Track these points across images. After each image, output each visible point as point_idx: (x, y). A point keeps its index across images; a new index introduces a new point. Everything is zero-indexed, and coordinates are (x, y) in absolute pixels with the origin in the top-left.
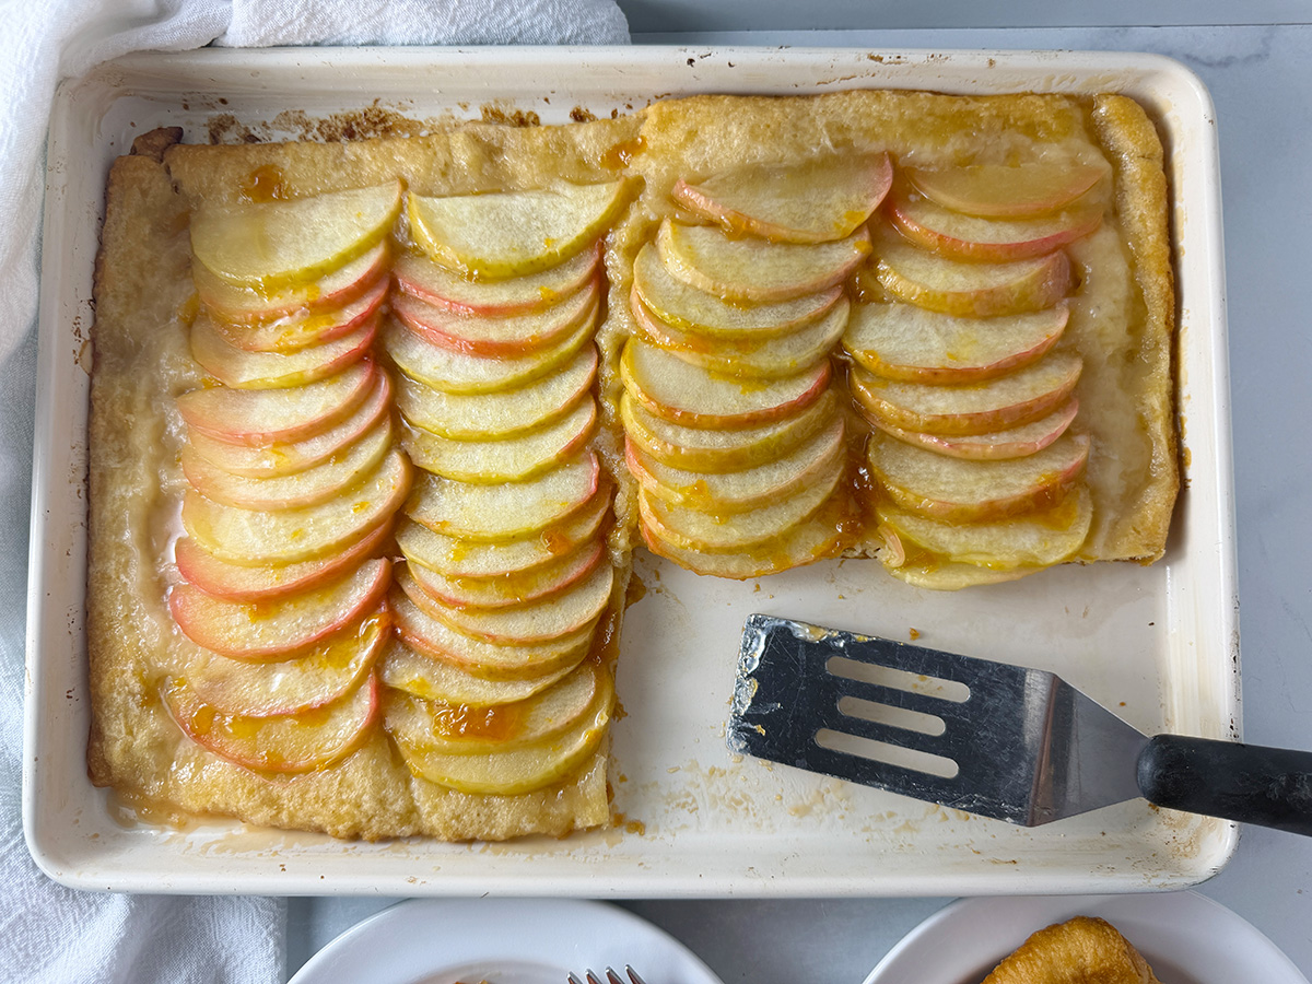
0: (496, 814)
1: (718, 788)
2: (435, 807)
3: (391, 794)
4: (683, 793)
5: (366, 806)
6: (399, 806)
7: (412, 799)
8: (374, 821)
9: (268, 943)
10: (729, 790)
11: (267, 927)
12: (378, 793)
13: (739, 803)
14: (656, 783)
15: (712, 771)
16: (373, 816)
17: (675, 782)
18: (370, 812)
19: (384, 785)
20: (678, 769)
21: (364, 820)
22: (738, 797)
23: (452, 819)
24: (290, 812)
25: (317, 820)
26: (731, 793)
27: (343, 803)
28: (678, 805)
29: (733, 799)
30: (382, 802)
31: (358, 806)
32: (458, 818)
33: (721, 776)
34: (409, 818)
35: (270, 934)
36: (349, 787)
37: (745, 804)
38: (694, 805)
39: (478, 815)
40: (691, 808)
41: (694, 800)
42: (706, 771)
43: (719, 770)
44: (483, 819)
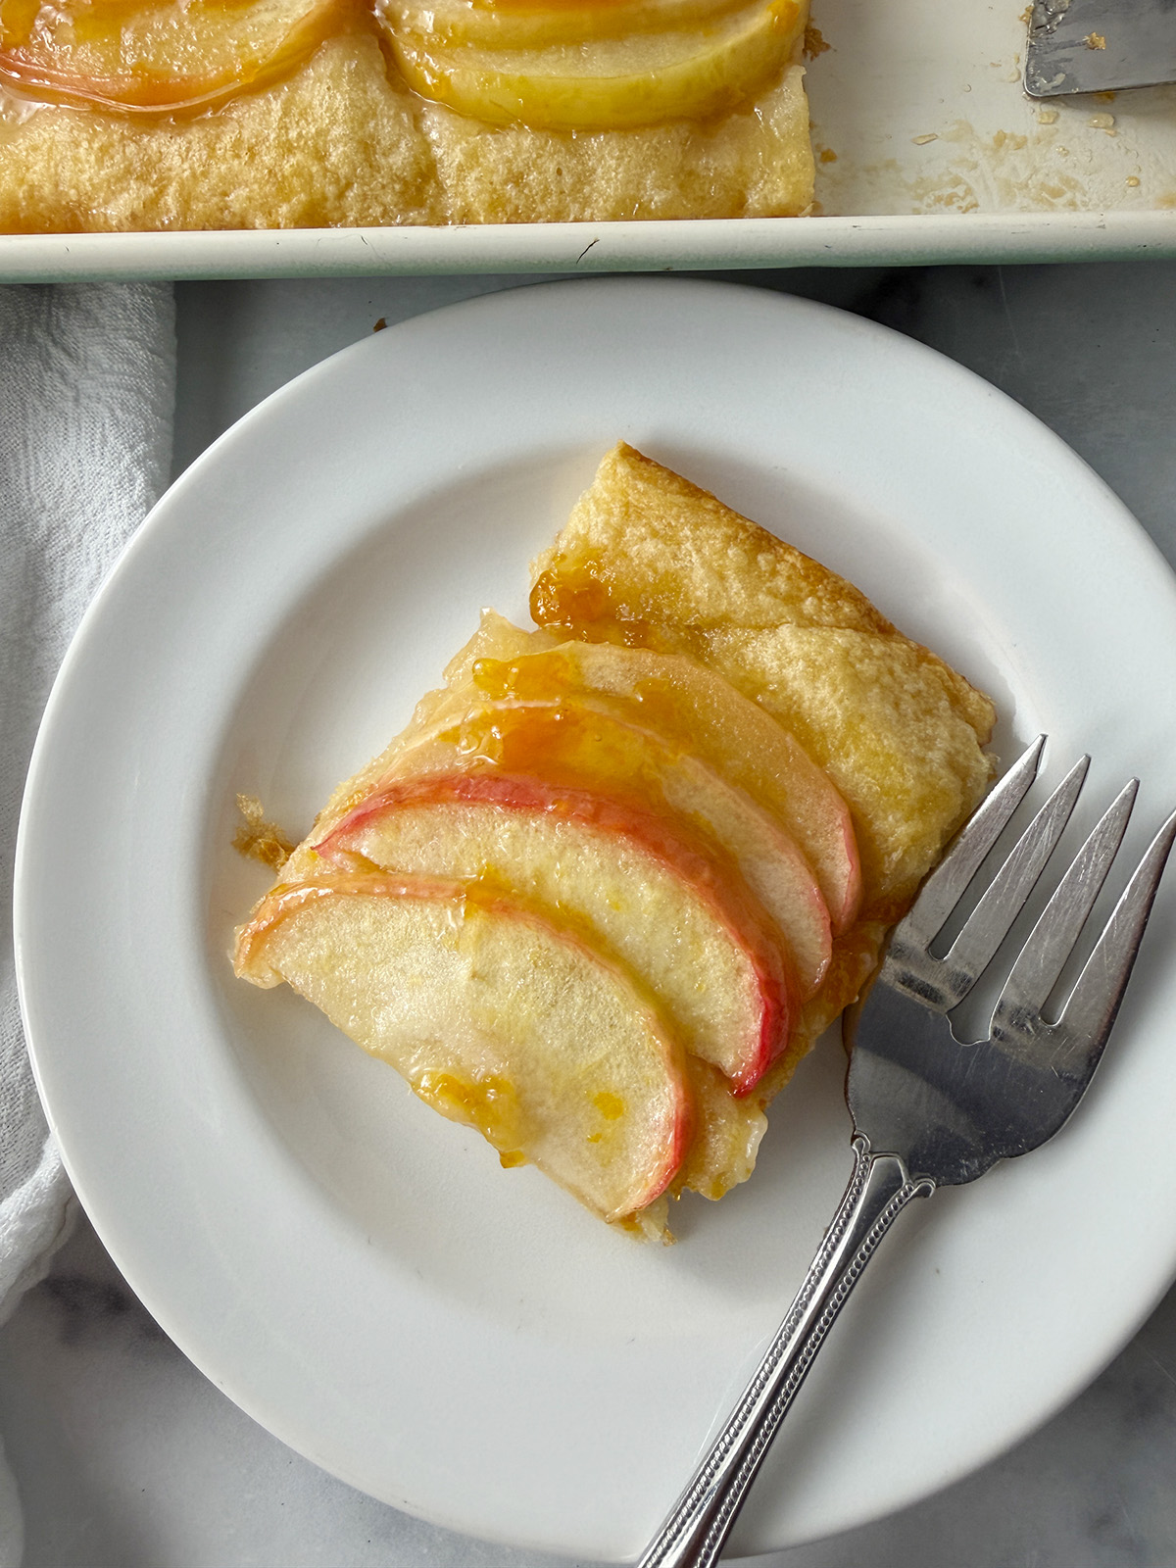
0: (593, 171)
1: (1014, 169)
2: (473, 157)
3: (385, 128)
4: (946, 179)
5: (336, 154)
6: (400, 159)
7: (427, 146)
8: (351, 194)
9: (132, 480)
10: (1036, 171)
11: (132, 448)
12: (362, 124)
13: (1056, 193)
14: (890, 165)
15: (1000, 140)
16: (349, 185)
17: (929, 161)
18: (344, 171)
19: (373, 114)
20: (933, 138)
21: (331, 190)
22: (1054, 182)
23: (506, 183)
24: (182, 185)
25: (237, 199)
26: (1040, 176)
27: (288, 148)
28: (939, 199)
29: (1043, 186)
30: (367, 147)
31: (321, 156)
32: (517, 179)
33: (1019, 146)
34: (420, 190)
35: (138, 462)
36: (303, 114)
37: (1069, 195)
38: (969, 199)
39: (559, 172)
40: (964, 204)
41: (969, 191)
42: (988, 140)
43: (1013, 137)
44: (568, 179)
